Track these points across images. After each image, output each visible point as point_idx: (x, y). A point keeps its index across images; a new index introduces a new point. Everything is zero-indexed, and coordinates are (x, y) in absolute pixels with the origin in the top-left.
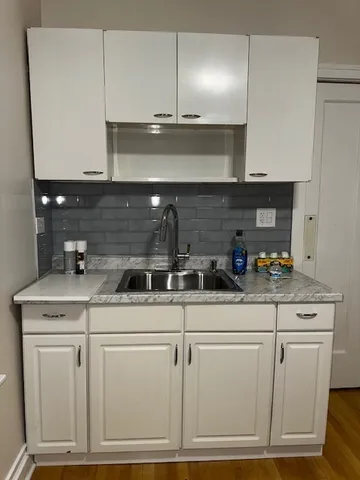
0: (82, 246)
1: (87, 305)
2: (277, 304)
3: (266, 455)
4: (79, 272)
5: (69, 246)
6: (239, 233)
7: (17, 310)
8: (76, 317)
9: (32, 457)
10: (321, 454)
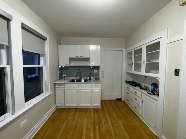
0: (66, 75)
1: (64, 84)
2: (92, 84)
3: (92, 108)
4: (65, 79)
5: (64, 75)
6: (90, 73)
7: (55, 84)
8: (63, 85)
9: (56, 106)
10: (100, 108)
